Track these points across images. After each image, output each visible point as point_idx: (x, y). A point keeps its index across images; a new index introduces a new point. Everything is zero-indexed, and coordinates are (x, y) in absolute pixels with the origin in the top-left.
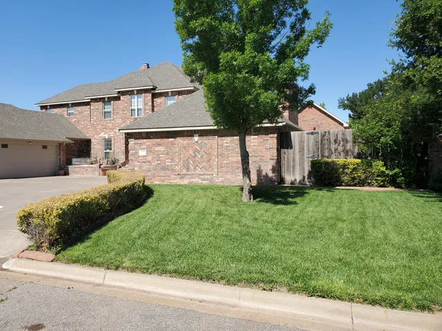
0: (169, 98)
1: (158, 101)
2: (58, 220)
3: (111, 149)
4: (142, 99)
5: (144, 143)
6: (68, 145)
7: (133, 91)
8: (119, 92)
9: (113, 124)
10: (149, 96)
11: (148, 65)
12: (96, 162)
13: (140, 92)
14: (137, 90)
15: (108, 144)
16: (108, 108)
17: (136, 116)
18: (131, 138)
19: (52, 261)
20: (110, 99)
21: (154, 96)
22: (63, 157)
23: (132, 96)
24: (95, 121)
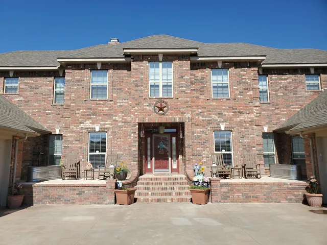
0: (217, 71)
4: (172, 70)
7: (156, 54)
8: (129, 55)
9: (111, 108)
10: (186, 65)
13: (168, 58)
14: (164, 54)
16: (101, 81)
17: (161, 95)
20: (107, 66)
22: (18, 166)
23: (155, 64)
24: (74, 101)
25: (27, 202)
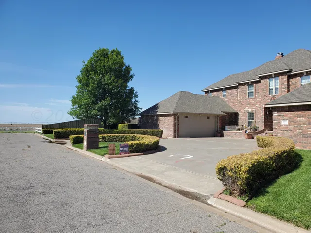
0: (303, 77)
1: (293, 81)
2: (246, 175)
3: (253, 120)
4: (279, 81)
5: (287, 115)
6: (223, 116)
7: (271, 75)
8: (260, 77)
9: (255, 101)
10: (285, 78)
11: (282, 54)
12: (242, 129)
13: (277, 75)
14: (275, 74)
15: (251, 115)
16: (251, 90)
17: (274, 94)
18: (275, 111)
19: (244, 207)
20: (253, 83)
21: (290, 77)
22: (219, 125)
23: (271, 79)
24: (241, 100)
25: (222, 136)
